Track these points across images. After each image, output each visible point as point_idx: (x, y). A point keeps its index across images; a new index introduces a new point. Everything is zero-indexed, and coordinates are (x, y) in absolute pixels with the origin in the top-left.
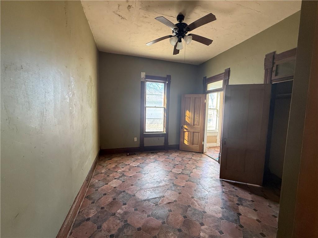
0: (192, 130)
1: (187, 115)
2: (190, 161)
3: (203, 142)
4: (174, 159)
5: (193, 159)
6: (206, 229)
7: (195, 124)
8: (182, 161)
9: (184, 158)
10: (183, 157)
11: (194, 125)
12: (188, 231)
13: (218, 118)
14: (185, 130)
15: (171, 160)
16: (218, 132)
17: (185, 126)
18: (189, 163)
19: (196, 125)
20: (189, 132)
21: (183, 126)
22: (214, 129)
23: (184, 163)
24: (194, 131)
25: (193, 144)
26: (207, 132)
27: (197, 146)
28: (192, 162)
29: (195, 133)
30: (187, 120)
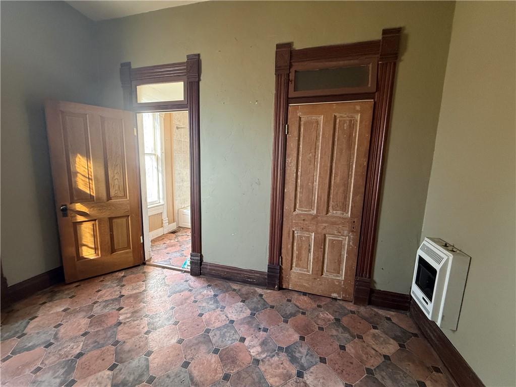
0: (106, 214)
1: (78, 170)
2: (121, 308)
3: (141, 238)
4: (56, 337)
5: (130, 296)
6: (252, 341)
7: (112, 193)
8: (91, 325)
9: (97, 310)
10: (91, 307)
11: (109, 198)
12: (236, 366)
13: (160, 175)
14: (80, 218)
15: (40, 350)
16: (163, 205)
17: (79, 207)
18: (121, 318)
19: (116, 197)
20: (95, 220)
21: (69, 206)
22: (156, 199)
23: (105, 331)
24: (113, 215)
25: (113, 250)
26: (148, 207)
27: (127, 253)
28: (132, 310)
29: (114, 220)
30: (82, 184)
